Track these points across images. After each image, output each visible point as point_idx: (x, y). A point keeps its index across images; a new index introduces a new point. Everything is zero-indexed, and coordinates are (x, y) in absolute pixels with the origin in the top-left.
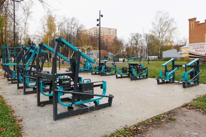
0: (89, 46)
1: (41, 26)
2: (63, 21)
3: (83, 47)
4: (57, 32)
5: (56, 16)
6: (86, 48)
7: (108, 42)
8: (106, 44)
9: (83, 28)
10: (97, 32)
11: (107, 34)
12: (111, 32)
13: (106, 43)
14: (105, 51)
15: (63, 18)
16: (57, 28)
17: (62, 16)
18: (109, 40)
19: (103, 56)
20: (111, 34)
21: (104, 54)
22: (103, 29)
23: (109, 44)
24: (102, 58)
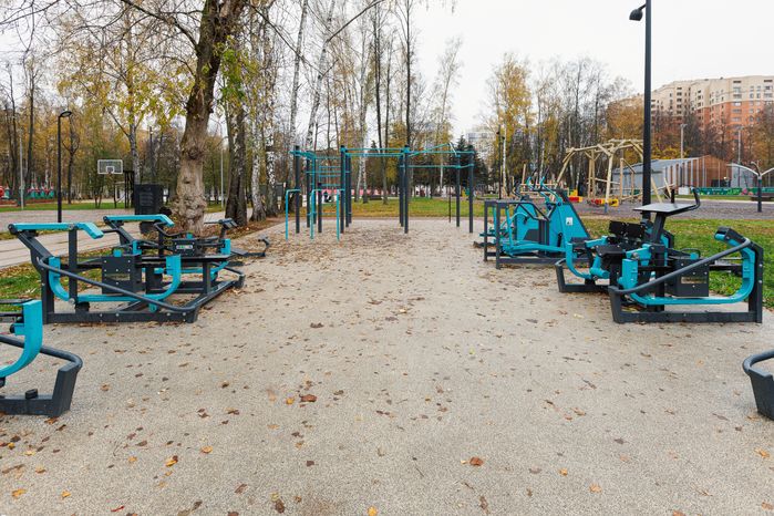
0: (624, 141)
1: (489, 99)
2: (553, 75)
3: (599, 145)
4: (535, 109)
5: (526, 63)
6: (612, 149)
7: (729, 128)
8: (723, 136)
9: (622, 89)
10: (682, 97)
11: (725, 100)
12: (743, 89)
13: (721, 132)
14: (714, 160)
15: (552, 64)
16: (535, 100)
17: (551, 61)
18: (734, 121)
19: (704, 178)
20: (746, 97)
21: (710, 171)
22: (708, 83)
23: (736, 134)
24: (700, 185)
